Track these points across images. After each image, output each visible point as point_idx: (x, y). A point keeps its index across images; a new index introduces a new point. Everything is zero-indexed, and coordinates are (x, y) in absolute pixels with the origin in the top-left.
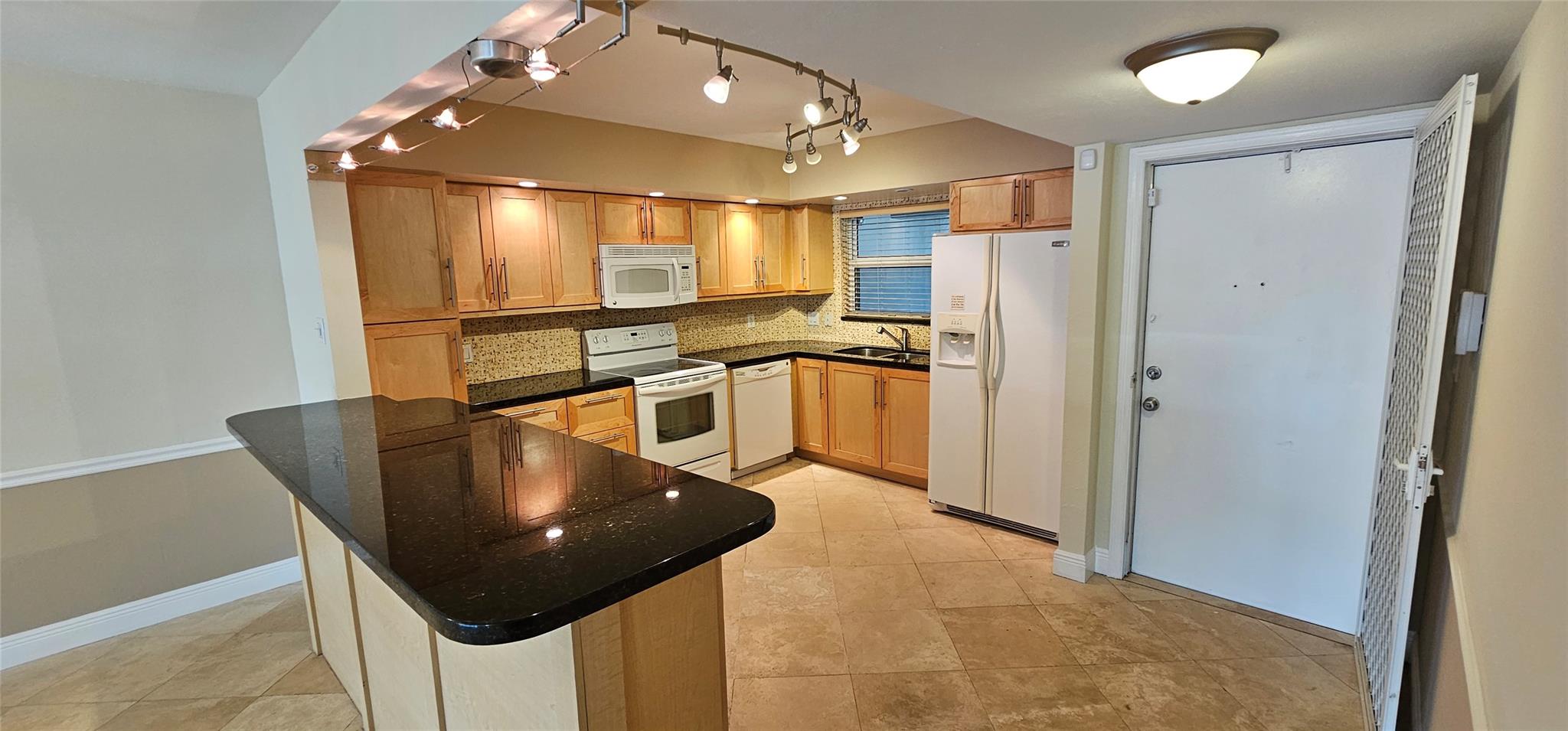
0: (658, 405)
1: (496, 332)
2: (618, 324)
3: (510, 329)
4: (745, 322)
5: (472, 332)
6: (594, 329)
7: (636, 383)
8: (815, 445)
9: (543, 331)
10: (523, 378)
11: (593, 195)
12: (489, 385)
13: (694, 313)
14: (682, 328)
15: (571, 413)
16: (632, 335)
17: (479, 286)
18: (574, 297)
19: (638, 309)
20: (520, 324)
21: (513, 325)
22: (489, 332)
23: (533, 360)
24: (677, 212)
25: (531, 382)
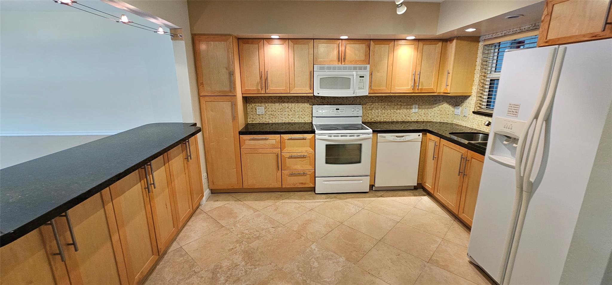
0: (327, 146)
1: (275, 102)
2: (331, 104)
3: (280, 102)
4: (411, 109)
5: (265, 102)
6: (318, 105)
7: (316, 133)
8: (428, 185)
9: (294, 104)
10: (285, 123)
11: (313, 40)
12: (270, 124)
13: (377, 101)
14: (369, 109)
15: (282, 142)
16: (337, 109)
17: (258, 83)
18: (302, 90)
19: (343, 97)
20: (285, 100)
21: (282, 100)
22: (272, 102)
23: (289, 116)
24: (362, 47)
25: (288, 125)
